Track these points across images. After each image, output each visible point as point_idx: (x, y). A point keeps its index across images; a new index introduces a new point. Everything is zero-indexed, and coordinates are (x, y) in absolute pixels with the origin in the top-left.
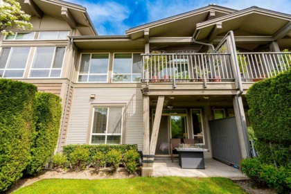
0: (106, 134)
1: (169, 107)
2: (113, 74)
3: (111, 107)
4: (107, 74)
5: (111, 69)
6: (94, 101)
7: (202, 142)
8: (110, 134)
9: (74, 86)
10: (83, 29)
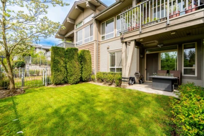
0: (116, 67)
1: (159, 46)
2: (117, 31)
3: (117, 52)
4: (114, 32)
5: (115, 28)
6: (109, 50)
7: (194, 74)
8: (117, 67)
9: (100, 43)
10: (99, 8)
